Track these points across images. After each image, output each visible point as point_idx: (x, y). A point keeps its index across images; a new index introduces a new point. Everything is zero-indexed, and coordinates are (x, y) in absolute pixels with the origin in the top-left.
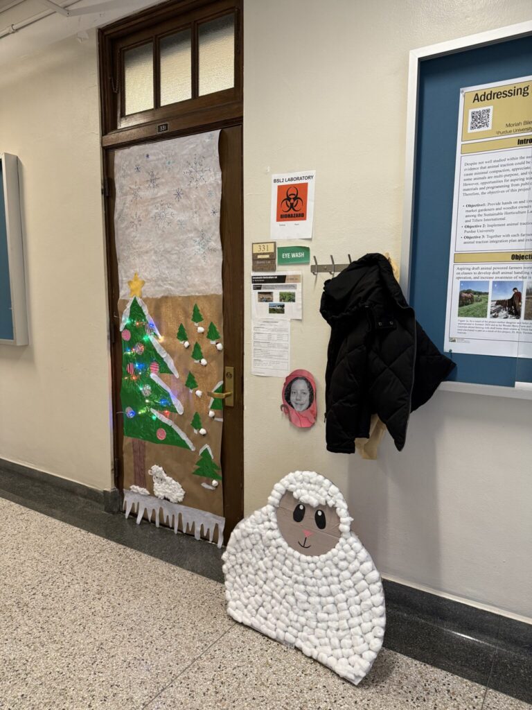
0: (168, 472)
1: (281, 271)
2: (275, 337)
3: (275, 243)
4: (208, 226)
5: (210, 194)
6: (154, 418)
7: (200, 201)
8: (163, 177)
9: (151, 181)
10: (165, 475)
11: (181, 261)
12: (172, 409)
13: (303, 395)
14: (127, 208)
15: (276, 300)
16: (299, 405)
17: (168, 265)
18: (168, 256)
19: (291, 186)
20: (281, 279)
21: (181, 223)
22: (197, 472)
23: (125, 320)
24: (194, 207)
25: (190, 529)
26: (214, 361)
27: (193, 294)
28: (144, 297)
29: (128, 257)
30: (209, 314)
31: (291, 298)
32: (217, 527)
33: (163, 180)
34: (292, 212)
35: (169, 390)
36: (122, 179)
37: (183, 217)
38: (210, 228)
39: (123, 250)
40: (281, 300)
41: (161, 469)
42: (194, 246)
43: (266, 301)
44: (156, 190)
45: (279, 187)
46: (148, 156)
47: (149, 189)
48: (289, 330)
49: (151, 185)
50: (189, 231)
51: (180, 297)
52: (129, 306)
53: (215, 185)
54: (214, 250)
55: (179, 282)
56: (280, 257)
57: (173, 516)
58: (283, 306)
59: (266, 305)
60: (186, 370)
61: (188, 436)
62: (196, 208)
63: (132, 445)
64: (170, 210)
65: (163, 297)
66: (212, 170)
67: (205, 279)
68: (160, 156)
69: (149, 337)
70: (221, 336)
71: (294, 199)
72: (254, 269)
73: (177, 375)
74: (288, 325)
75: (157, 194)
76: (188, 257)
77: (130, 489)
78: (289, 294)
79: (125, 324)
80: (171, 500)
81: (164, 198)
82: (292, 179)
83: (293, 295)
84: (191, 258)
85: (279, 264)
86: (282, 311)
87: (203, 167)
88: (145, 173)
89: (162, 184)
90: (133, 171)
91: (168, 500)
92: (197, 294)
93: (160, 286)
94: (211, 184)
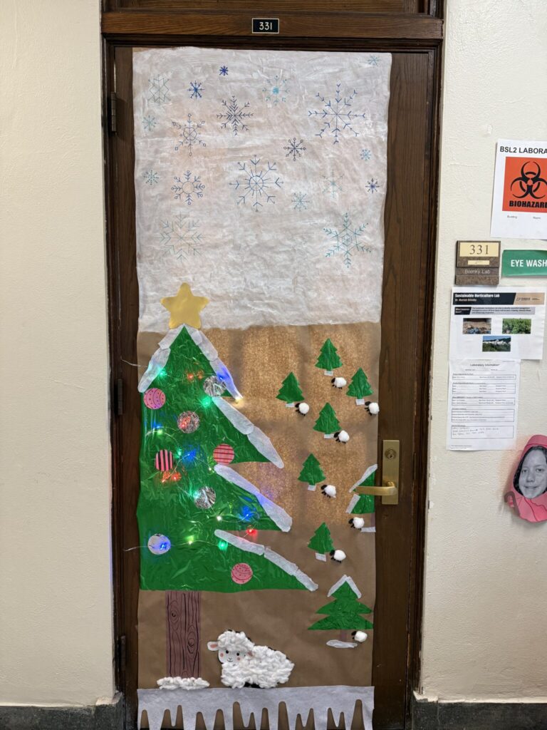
0: (257, 636)
1: (506, 285)
2: (492, 387)
3: (499, 242)
4: (360, 208)
5: (364, 155)
6: (222, 546)
7: (342, 166)
8: (260, 115)
9: (229, 117)
10: (250, 645)
11: (295, 265)
12: (266, 524)
13: (537, 473)
14: (163, 160)
15: (496, 330)
16: (530, 490)
17: (266, 272)
18: (266, 255)
19: (528, 161)
20: (508, 298)
21: (299, 199)
22: (320, 624)
23: (153, 371)
24: (329, 173)
25: (304, 724)
26: (360, 433)
27: (322, 322)
28: (208, 327)
29: (165, 254)
30: (355, 355)
31: (524, 328)
32: (359, 705)
33: (261, 120)
34: (529, 198)
35: (255, 491)
36: (152, 103)
37: (303, 188)
38: (362, 212)
39: (150, 239)
40: (504, 331)
41: (242, 635)
42: (326, 240)
43: (478, 333)
44: (241, 135)
45: (508, 159)
46: (224, 70)
47: (224, 130)
48: (518, 377)
49: (230, 125)
50: (315, 214)
51: (290, 327)
52: (166, 345)
53: (375, 142)
54: (369, 249)
55: (289, 302)
56: (507, 265)
57: (265, 711)
58: (509, 340)
59: (478, 339)
60: (302, 452)
61: (301, 567)
62: (333, 175)
63: (165, 604)
64: (274, 175)
65: (251, 328)
66: (368, 116)
67: (349, 296)
68: (255, 76)
69: (212, 399)
70: (375, 391)
71: (534, 180)
72: (457, 282)
73: (279, 463)
74: (516, 369)
75: (241, 143)
76: (313, 259)
77: (157, 686)
78: (521, 321)
79: (152, 378)
80: (263, 684)
81: (261, 151)
82: (531, 151)
83: (528, 323)
84: (318, 261)
85: (506, 275)
86: (507, 348)
87: (351, 109)
88: (214, 101)
89: (259, 126)
90: (184, 93)
91: (255, 686)
92: (331, 322)
93: (245, 307)
94: (366, 140)
